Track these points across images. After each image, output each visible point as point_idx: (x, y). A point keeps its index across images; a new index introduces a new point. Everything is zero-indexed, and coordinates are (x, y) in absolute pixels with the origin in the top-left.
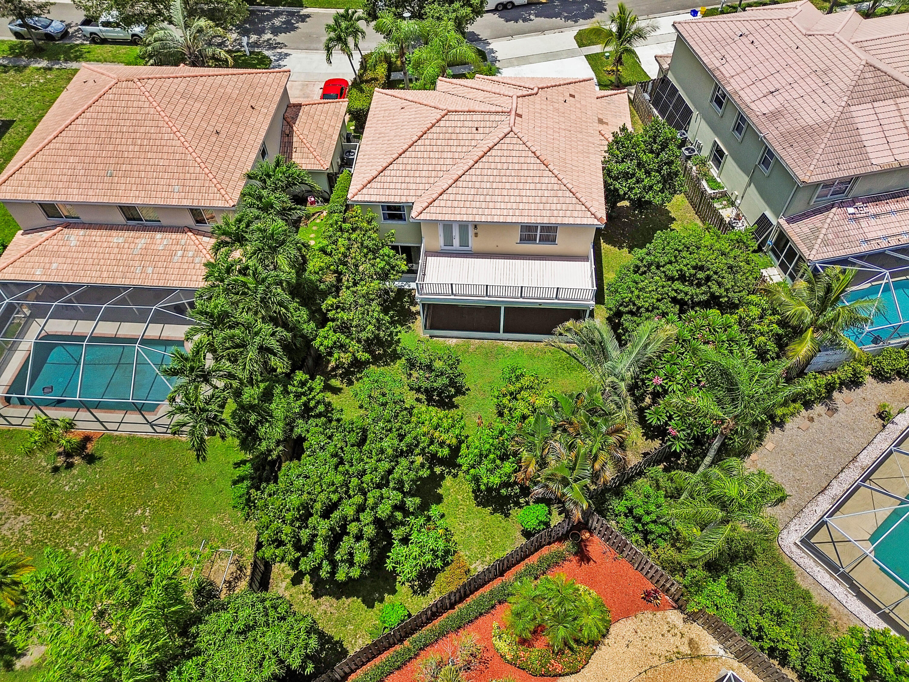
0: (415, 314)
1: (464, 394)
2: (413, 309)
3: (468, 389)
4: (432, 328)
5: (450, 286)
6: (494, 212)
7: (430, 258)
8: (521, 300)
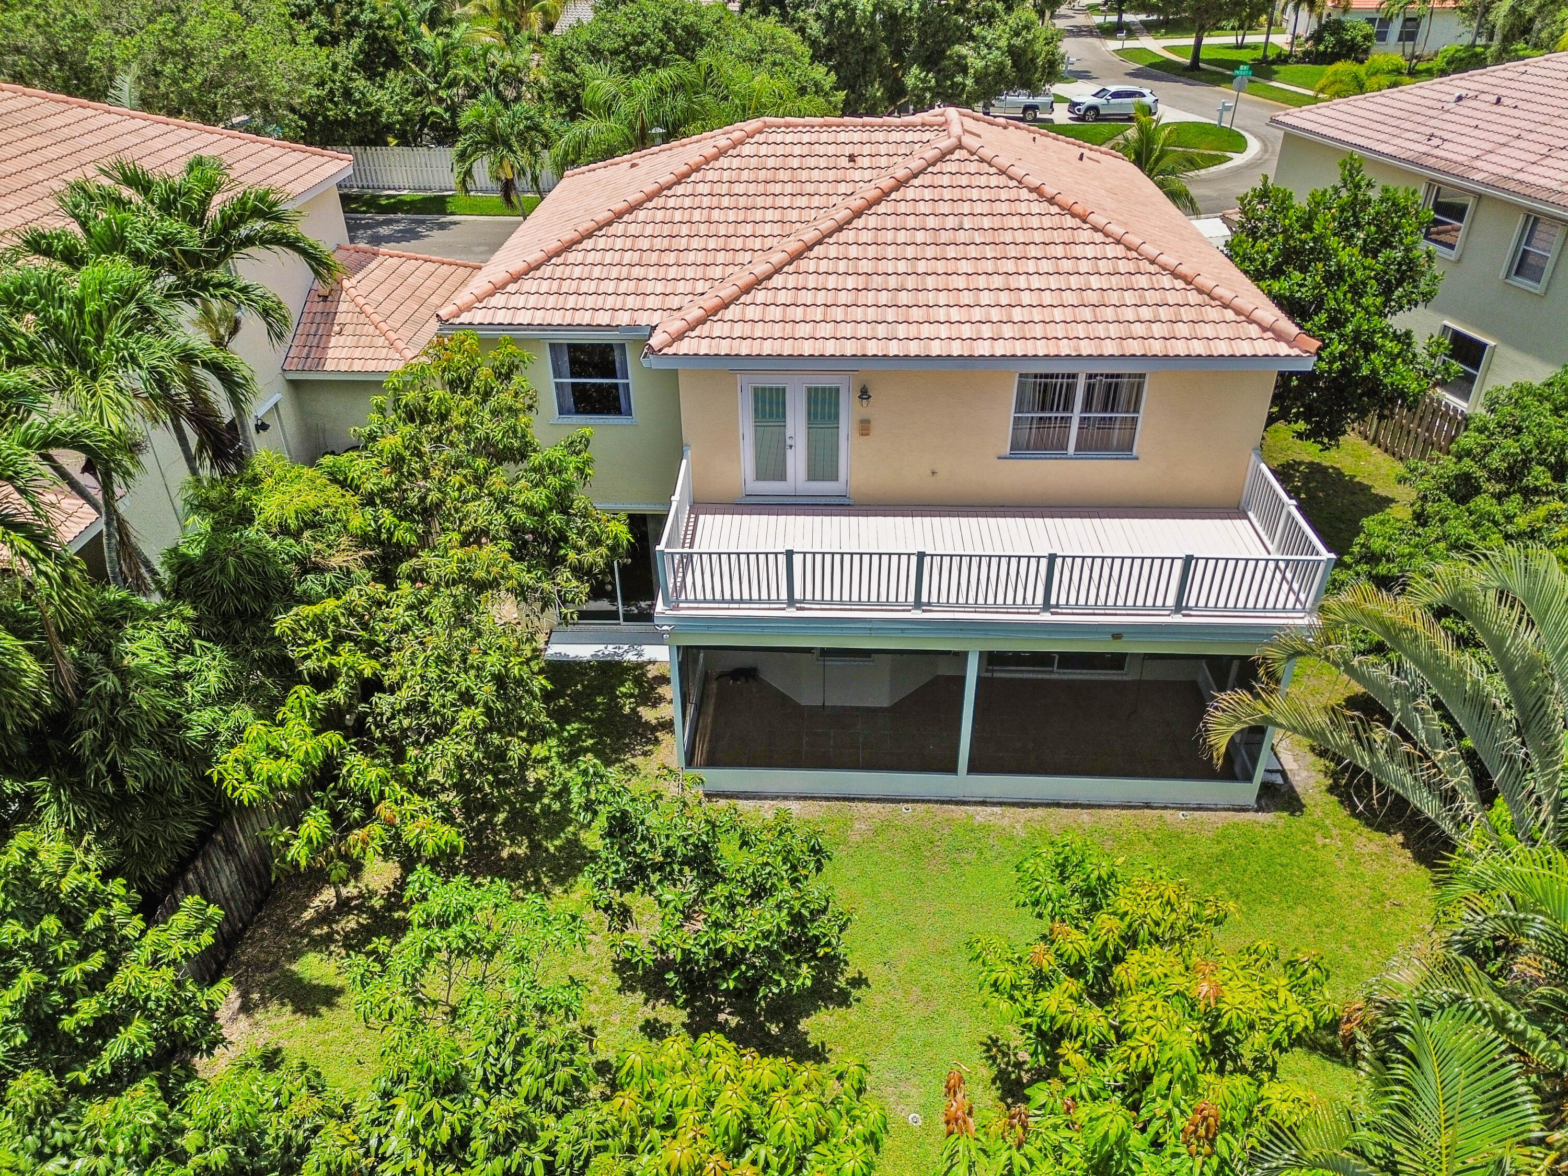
0: (654, 729)
1: (843, 999)
2: (648, 714)
3: (859, 982)
4: (712, 762)
5: (782, 559)
6: (926, 330)
7: (709, 518)
8: (1046, 617)
